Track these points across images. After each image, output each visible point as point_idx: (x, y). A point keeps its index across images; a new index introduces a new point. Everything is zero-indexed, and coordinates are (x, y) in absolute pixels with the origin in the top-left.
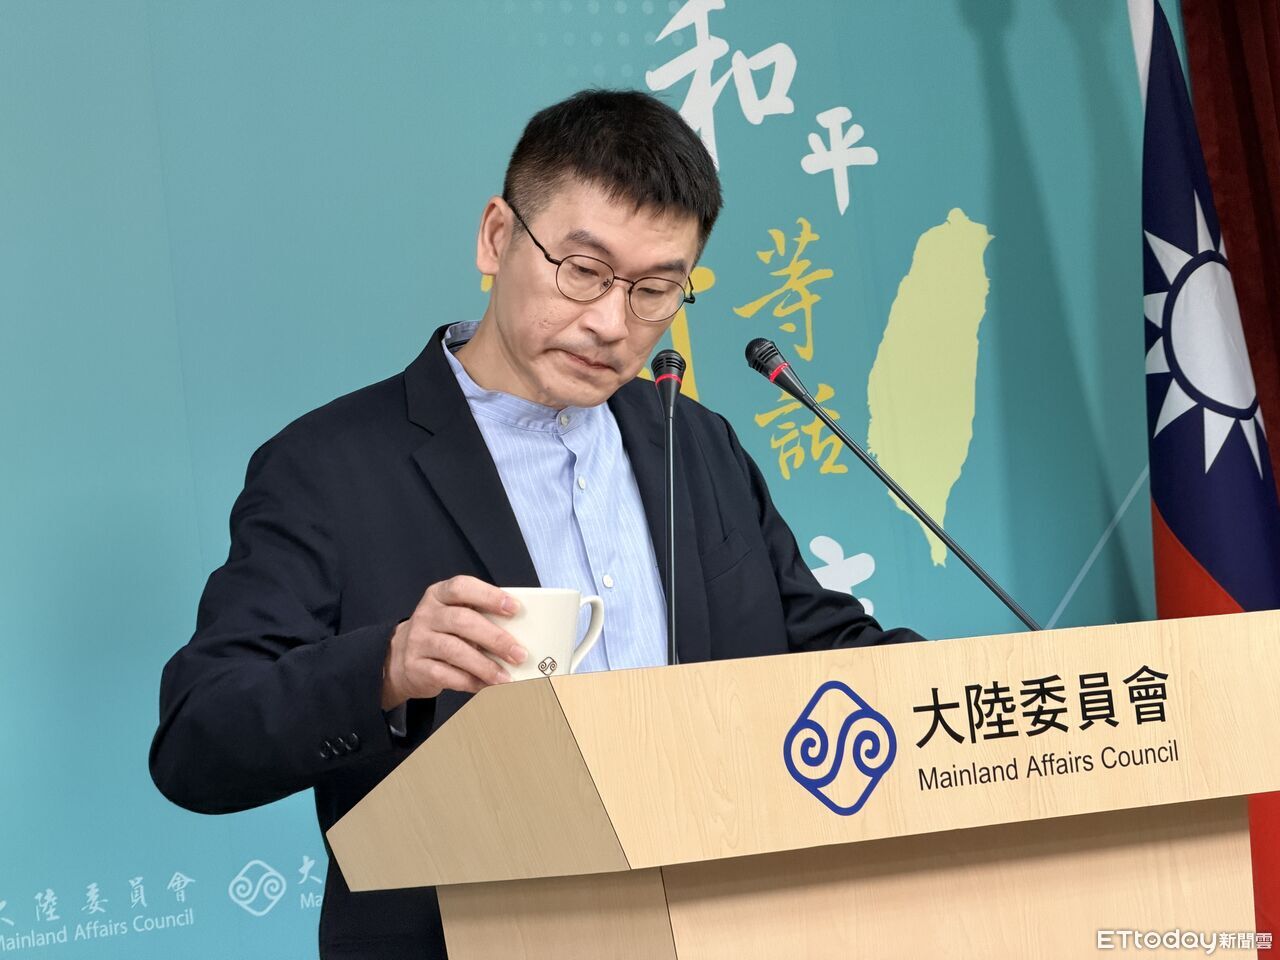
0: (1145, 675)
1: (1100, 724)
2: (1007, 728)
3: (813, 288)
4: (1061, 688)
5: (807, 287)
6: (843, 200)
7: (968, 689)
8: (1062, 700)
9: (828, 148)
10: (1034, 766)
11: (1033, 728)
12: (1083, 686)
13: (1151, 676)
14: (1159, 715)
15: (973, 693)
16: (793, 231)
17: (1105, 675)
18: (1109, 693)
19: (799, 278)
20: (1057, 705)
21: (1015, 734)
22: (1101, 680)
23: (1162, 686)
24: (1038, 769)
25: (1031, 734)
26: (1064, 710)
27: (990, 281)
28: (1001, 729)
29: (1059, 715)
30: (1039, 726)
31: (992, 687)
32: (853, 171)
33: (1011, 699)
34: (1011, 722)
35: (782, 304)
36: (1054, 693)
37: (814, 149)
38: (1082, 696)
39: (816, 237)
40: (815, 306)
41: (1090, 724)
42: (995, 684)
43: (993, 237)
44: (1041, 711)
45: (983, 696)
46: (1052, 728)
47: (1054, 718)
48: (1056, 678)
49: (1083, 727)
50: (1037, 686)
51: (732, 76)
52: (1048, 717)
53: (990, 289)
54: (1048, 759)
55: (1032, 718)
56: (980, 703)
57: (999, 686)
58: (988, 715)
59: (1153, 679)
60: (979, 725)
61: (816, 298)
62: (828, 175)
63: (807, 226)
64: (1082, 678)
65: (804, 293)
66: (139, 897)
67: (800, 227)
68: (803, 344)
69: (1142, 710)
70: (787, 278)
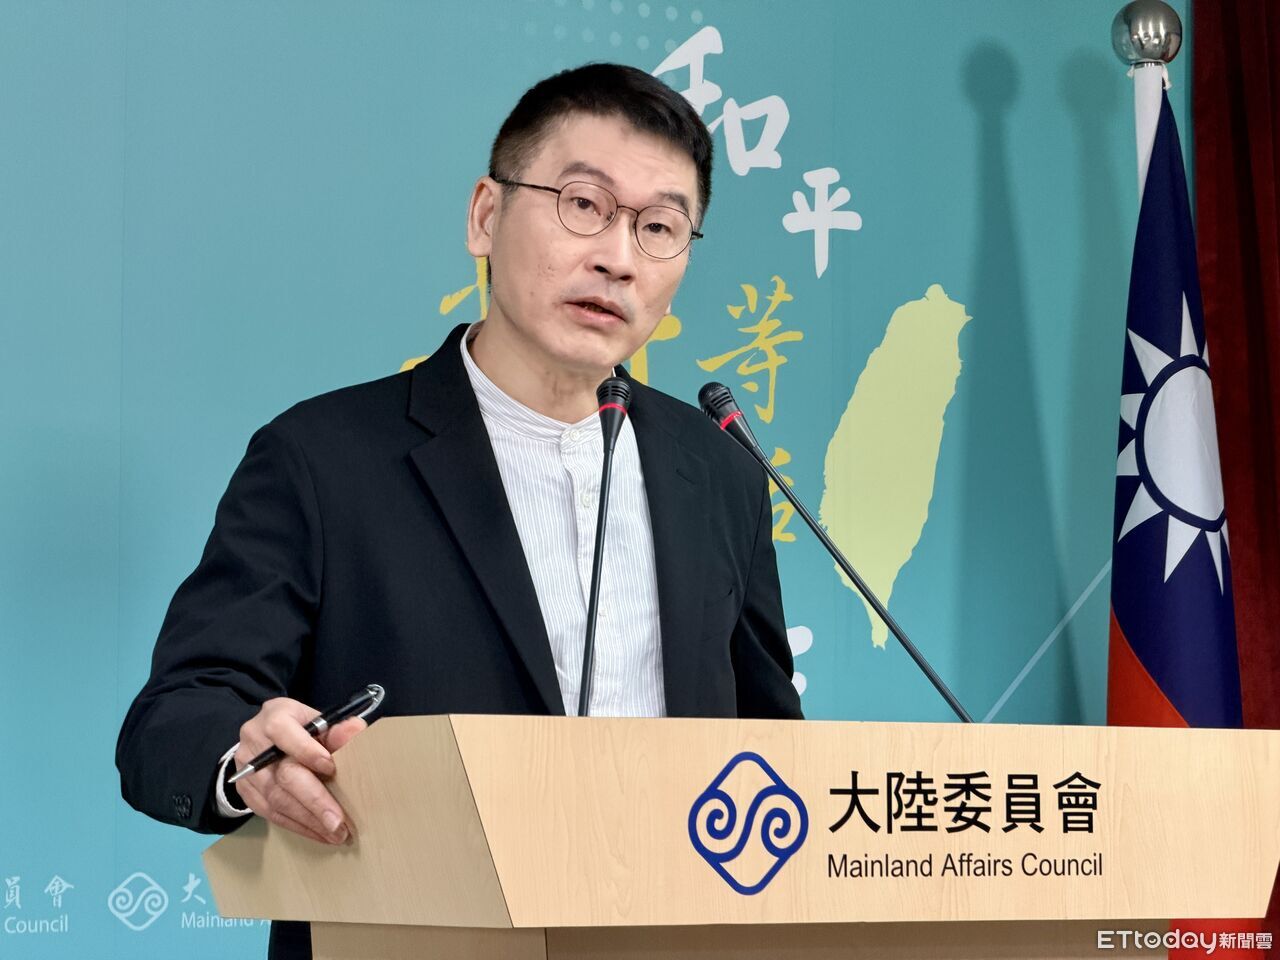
0: (1077, 782)
1: (1024, 828)
2: (926, 822)
3: (780, 349)
4: (988, 786)
5: (775, 347)
6: (821, 263)
7: (890, 776)
8: (987, 798)
9: (812, 209)
10: (949, 865)
11: (954, 825)
12: (1011, 786)
13: (1083, 783)
14: (1086, 825)
15: (895, 781)
16: (766, 290)
17: (1034, 778)
18: (1037, 796)
19: (767, 337)
20: (982, 803)
21: (934, 828)
22: (1030, 782)
23: (1094, 795)
24: (953, 868)
25: (950, 830)
26: (988, 809)
27: (962, 363)
28: (920, 822)
29: (983, 814)
30: (960, 823)
31: (914, 776)
32: (833, 233)
33: (933, 792)
34: (931, 816)
35: (748, 361)
36: (979, 790)
37: (798, 209)
38: (1009, 796)
39: (789, 298)
40: (780, 369)
41: (1014, 826)
42: (919, 773)
43: (970, 318)
44: (963, 807)
45: (905, 785)
46: (974, 827)
47: (977, 816)
48: (983, 774)
49: (1006, 830)
50: (962, 781)
51: (722, 123)
52: (970, 815)
53: (961, 371)
54: (965, 859)
55: (954, 814)
56: (901, 792)
57: (923, 776)
58: (908, 806)
59: (1084, 787)
60: (897, 815)
61: (783, 360)
62: (808, 236)
63: (781, 285)
64: (1011, 777)
65: (772, 354)
66: (14, 898)
67: (775, 283)
68: (764, 405)
69: (1070, 818)
70: (754, 336)
